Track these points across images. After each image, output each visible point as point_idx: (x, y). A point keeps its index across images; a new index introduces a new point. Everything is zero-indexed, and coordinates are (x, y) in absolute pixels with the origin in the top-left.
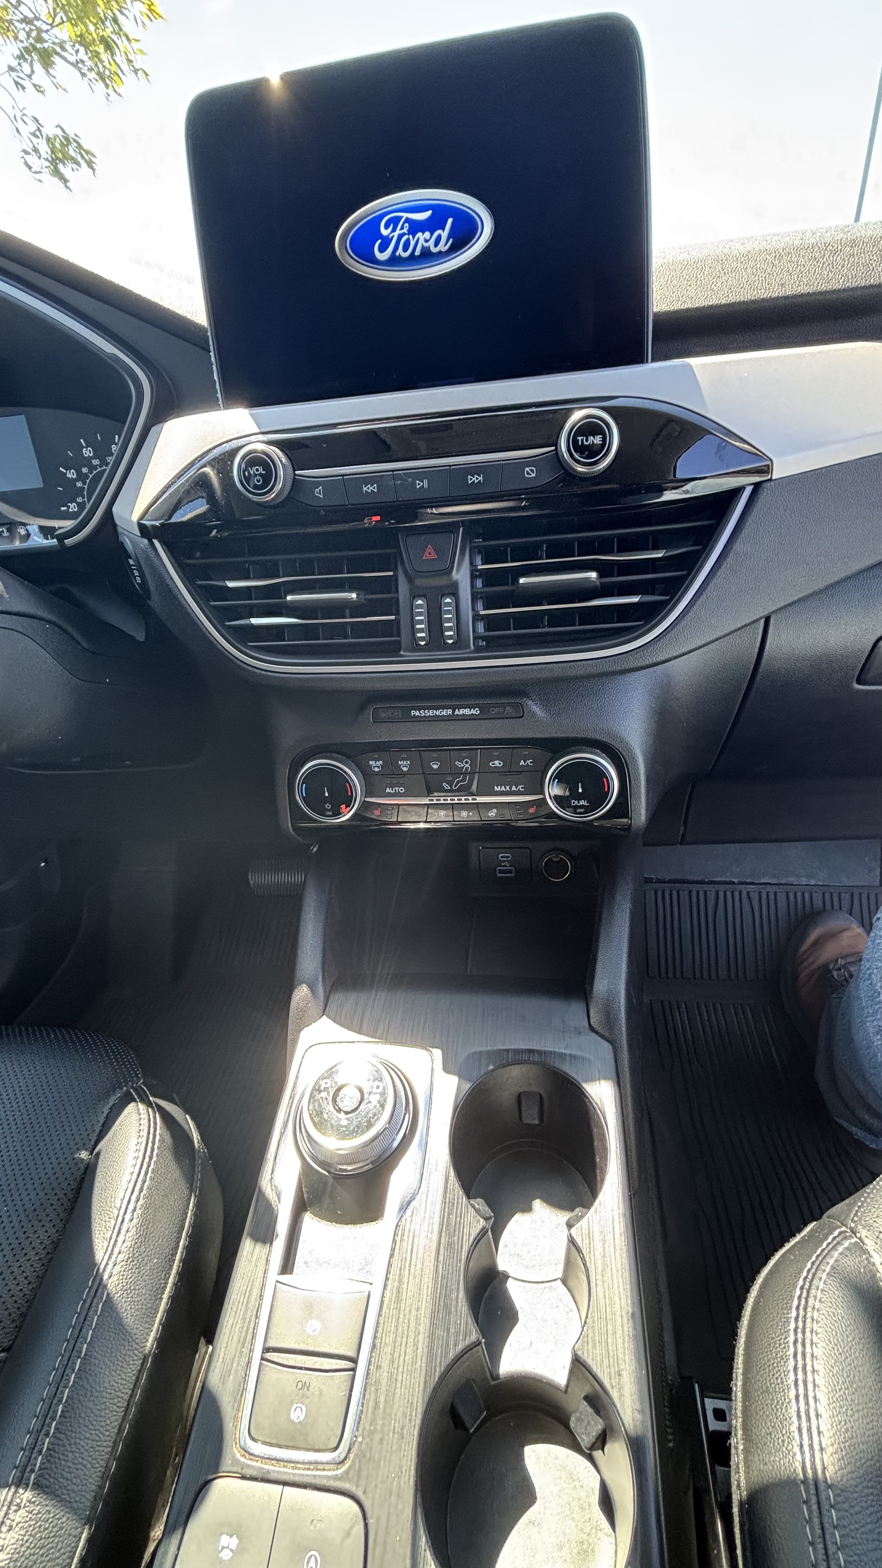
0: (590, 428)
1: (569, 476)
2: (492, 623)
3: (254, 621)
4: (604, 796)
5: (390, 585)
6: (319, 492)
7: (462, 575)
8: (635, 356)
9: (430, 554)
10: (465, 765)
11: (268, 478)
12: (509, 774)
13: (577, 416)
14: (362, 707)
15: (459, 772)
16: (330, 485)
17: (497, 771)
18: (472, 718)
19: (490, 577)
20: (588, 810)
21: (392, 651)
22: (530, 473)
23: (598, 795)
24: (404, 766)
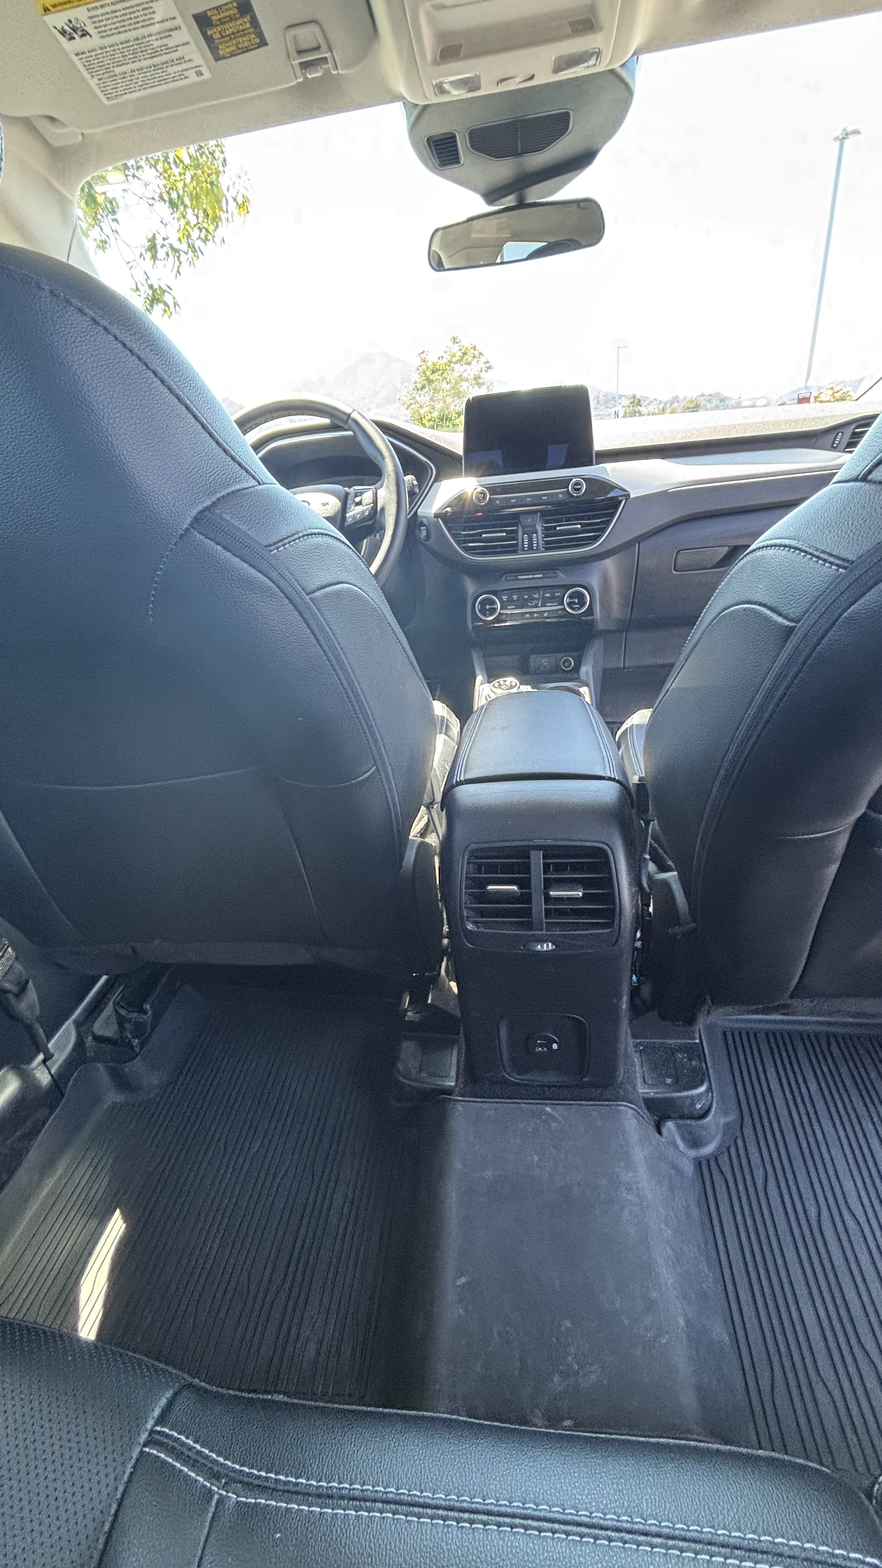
0: (577, 484)
1: (572, 496)
2: (547, 543)
3: (470, 545)
4: (585, 603)
5: (516, 532)
6: (498, 502)
7: (539, 528)
8: (590, 463)
9: (530, 520)
10: (536, 596)
11: (484, 498)
12: (552, 599)
13: (574, 480)
14: (501, 577)
15: (534, 599)
16: (501, 500)
17: (549, 598)
18: (540, 578)
19: (547, 529)
20: (579, 609)
21: (515, 552)
22: (560, 496)
23: (582, 604)
24: (515, 597)
